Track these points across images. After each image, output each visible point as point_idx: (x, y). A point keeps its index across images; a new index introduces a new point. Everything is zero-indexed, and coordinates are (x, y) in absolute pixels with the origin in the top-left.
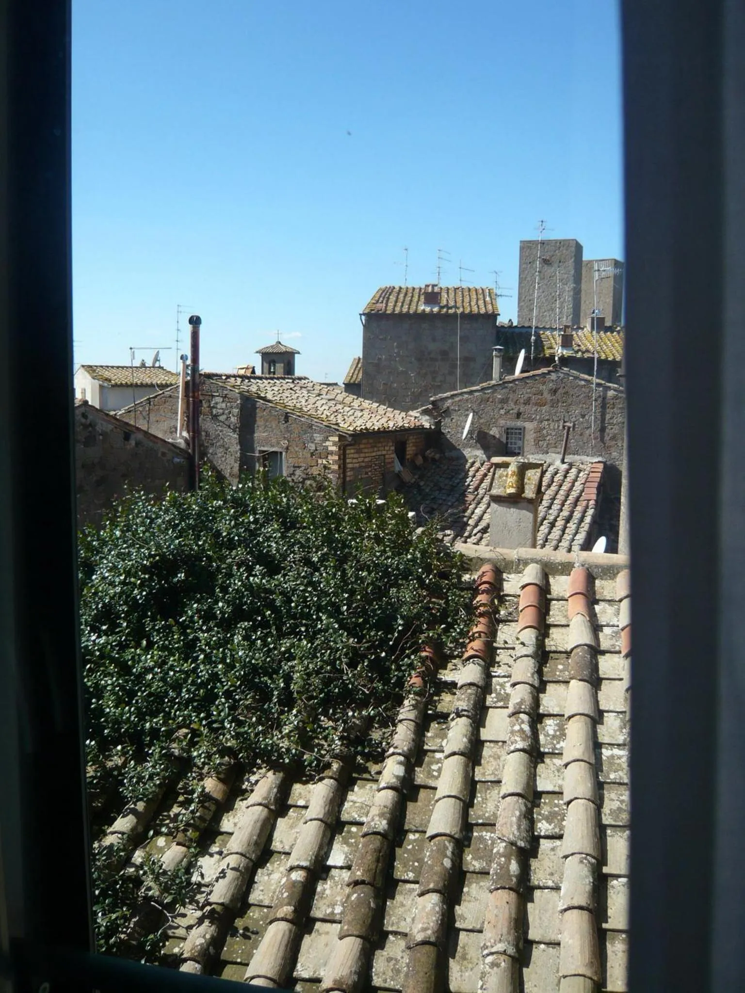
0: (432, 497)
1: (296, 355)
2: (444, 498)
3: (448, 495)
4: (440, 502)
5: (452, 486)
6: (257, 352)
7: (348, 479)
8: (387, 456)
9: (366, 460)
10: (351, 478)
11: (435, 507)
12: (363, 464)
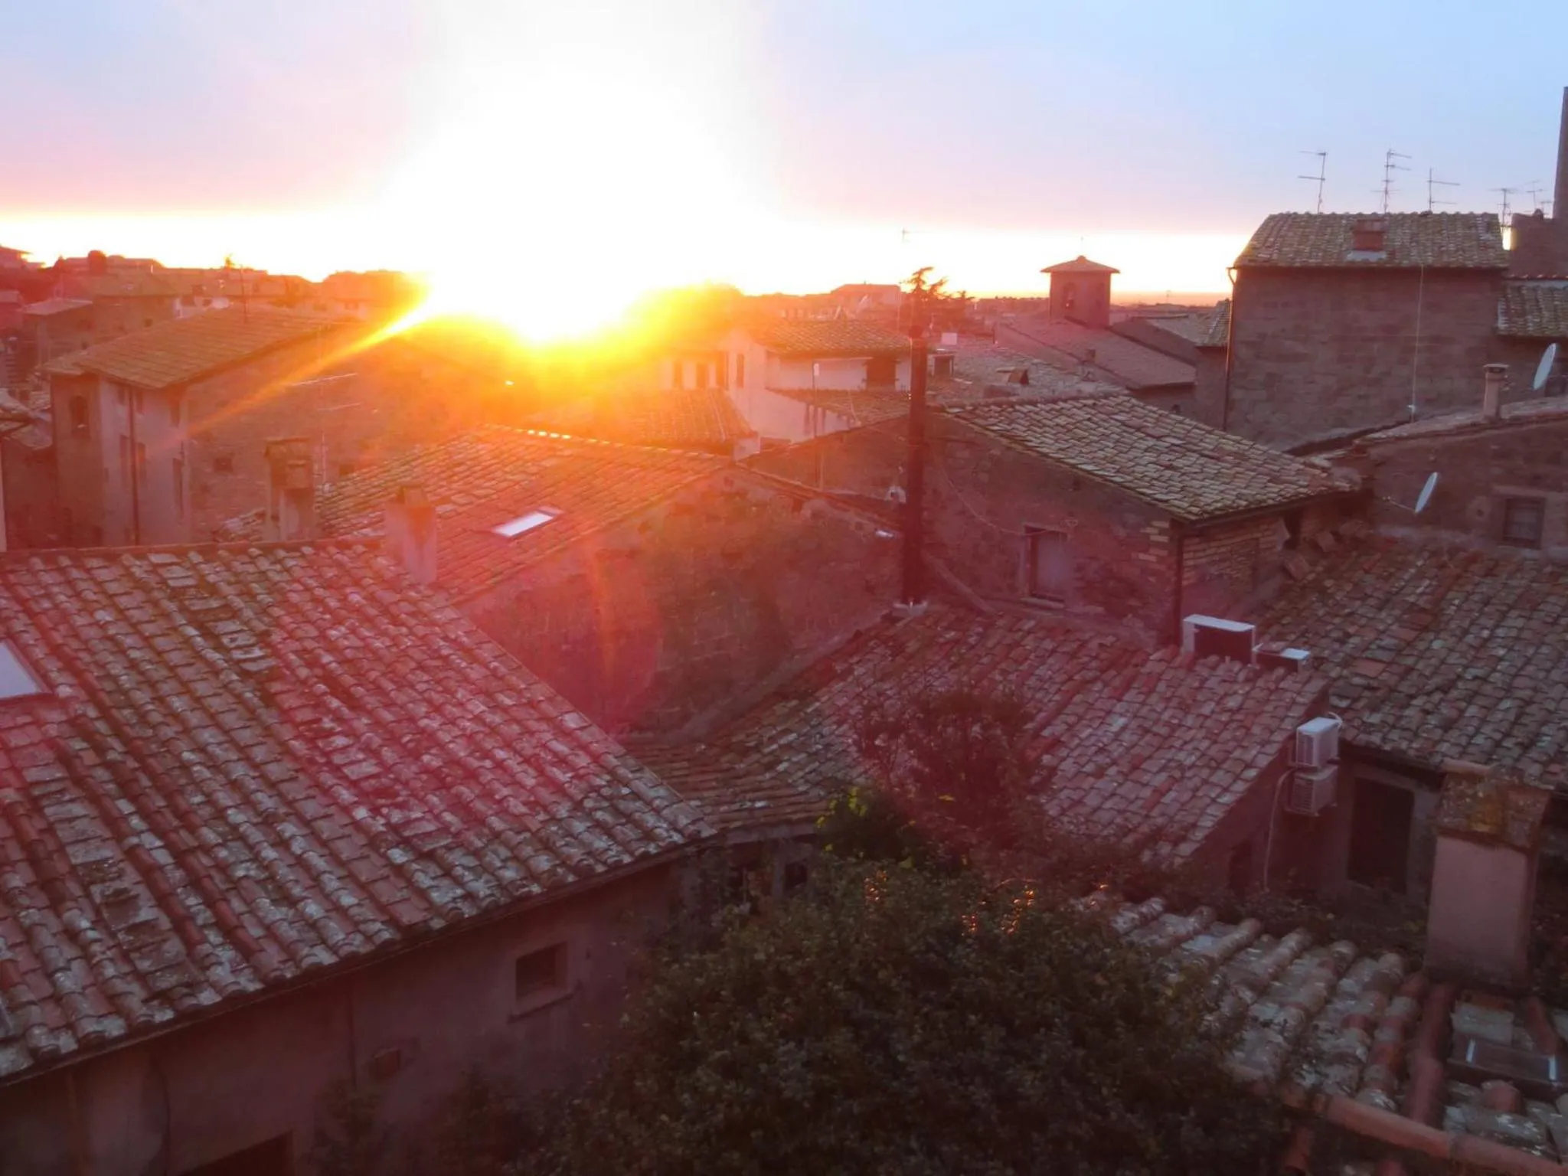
0: (1347, 611)
1: (1114, 276)
2: (1370, 615)
3: (1380, 609)
4: (1363, 621)
5: (1389, 593)
6: (1045, 271)
7: (1185, 583)
8: (1262, 540)
9: (1223, 550)
10: (1191, 581)
11: (1351, 630)
12: (1216, 558)
